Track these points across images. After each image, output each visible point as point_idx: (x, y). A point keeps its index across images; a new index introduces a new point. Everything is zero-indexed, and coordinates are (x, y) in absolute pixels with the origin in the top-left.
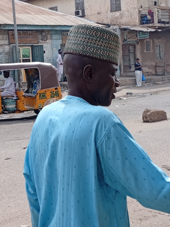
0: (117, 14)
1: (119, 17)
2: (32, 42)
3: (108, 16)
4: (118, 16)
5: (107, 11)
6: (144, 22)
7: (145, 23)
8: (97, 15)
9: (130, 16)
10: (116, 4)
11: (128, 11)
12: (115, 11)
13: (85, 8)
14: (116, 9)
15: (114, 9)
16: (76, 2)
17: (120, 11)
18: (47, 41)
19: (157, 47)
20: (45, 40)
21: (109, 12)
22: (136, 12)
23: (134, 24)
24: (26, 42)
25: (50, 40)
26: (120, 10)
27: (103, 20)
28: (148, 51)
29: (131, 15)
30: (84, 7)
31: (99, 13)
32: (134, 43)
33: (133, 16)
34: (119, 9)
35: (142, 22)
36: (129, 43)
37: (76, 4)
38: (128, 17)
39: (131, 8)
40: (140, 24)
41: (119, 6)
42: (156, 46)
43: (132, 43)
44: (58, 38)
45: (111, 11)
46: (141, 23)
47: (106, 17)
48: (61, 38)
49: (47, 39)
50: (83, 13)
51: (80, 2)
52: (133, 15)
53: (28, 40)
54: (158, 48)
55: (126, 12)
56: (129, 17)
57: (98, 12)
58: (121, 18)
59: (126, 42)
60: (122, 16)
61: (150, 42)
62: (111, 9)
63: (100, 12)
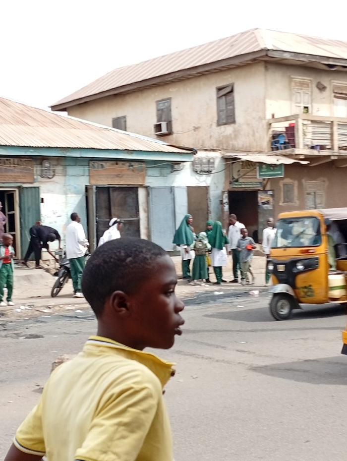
0: (228, 129)
1: (233, 136)
2: (20, 180)
3: (212, 134)
4: (231, 134)
5: (211, 125)
6: (278, 145)
7: (279, 147)
8: (193, 131)
9: (251, 133)
10: (227, 112)
11: (248, 124)
12: (225, 124)
13: (173, 119)
14: (227, 120)
15: (223, 120)
16: (159, 108)
17: (233, 125)
18: (55, 179)
19: (309, 196)
20: (50, 177)
21: (214, 125)
22: (263, 126)
23: (259, 149)
24: (5, 180)
25: (63, 178)
26: (234, 122)
27: (203, 141)
28: (287, 202)
29: (253, 131)
30: (171, 117)
31: (196, 129)
32: (254, 186)
33: (256, 134)
34: (232, 120)
35: (274, 146)
36: (243, 186)
37: (158, 110)
38: (248, 136)
39: (254, 118)
40: (270, 149)
41: (231, 114)
42: (308, 194)
43: (251, 186)
44: (81, 173)
45: (219, 124)
46: (272, 148)
47: (209, 136)
48: (87, 174)
49: (54, 175)
50: (169, 127)
51: (164, 107)
52: (257, 132)
53: (11, 176)
54: (311, 197)
55: (245, 127)
56: (250, 136)
57: (194, 127)
58: (236, 137)
59: (236, 183)
60: (236, 134)
61: (293, 185)
62: (218, 121)
63: (199, 125)
